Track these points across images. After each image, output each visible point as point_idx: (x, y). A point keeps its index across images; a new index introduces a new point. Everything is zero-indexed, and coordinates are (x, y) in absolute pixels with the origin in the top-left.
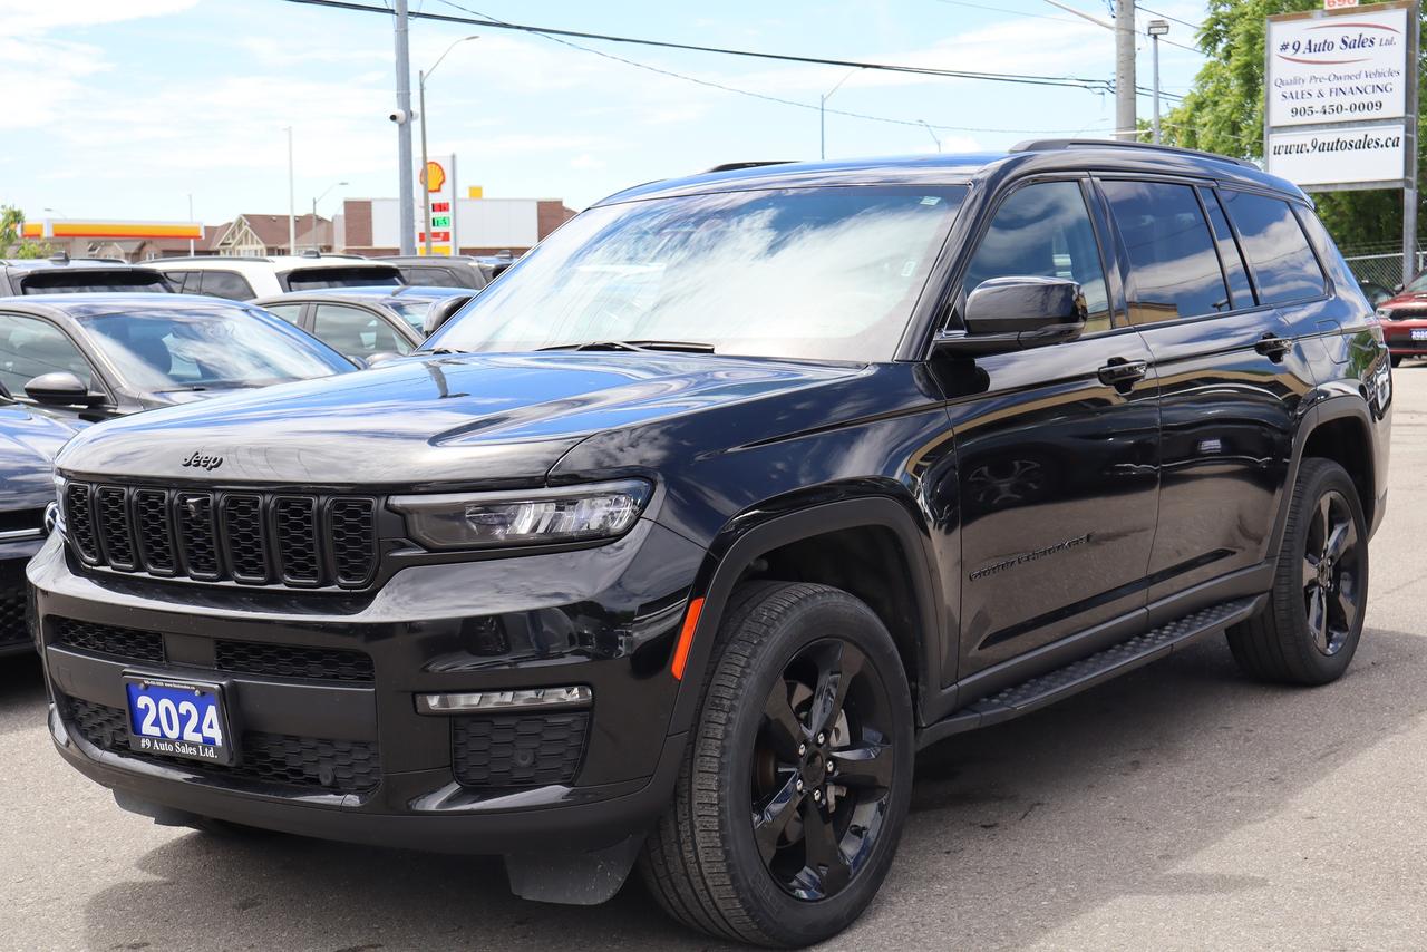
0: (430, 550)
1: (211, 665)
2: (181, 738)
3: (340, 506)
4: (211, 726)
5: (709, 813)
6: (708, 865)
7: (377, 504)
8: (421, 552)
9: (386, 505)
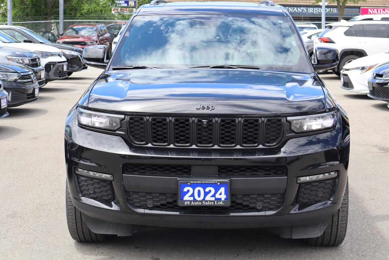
0: (296, 133)
1: (216, 175)
2: (204, 199)
3: (268, 121)
4: (221, 194)
5: (345, 206)
6: (341, 221)
7: (284, 120)
8: (293, 134)
9: (286, 120)
